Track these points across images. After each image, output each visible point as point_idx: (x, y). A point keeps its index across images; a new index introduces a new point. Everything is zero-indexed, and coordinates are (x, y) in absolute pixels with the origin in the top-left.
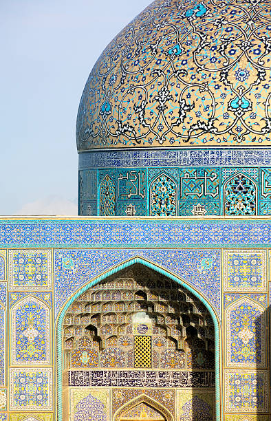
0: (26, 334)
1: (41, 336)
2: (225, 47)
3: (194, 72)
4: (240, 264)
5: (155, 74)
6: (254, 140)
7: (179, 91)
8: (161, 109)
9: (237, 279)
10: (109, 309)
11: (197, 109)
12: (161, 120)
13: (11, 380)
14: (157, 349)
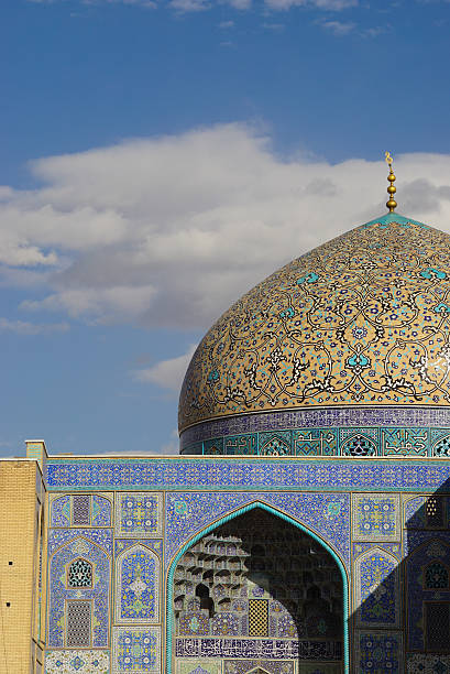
0: (133, 587)
1: (149, 590)
2: (341, 307)
3: (308, 332)
4: (371, 510)
5: (266, 336)
6: (373, 399)
7: (293, 351)
8: (273, 370)
9: (367, 526)
10: (222, 566)
11: (312, 368)
12: (274, 382)
13: (115, 640)
14: (273, 614)
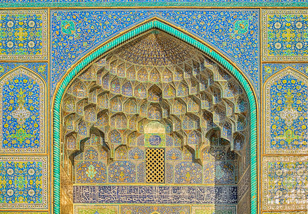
0: (15, 115)
1: (33, 118)
9: (278, 46)
10: (118, 107)
14: (170, 162)
